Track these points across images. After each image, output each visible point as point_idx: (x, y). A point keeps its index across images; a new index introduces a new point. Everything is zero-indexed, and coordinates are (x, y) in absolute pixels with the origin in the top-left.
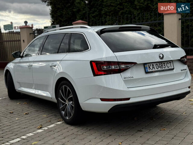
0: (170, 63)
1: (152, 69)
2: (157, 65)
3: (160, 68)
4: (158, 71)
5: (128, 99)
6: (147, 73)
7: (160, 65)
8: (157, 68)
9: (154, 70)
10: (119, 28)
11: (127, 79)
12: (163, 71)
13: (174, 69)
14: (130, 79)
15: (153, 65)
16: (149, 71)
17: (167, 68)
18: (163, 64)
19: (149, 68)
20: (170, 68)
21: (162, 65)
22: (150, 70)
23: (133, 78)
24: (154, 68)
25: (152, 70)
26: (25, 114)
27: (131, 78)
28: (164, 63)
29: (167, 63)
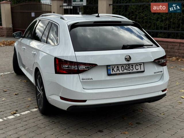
0: (140, 65)
1: (116, 71)
2: (123, 67)
3: (126, 70)
4: (123, 73)
5: (85, 101)
6: (109, 75)
7: (127, 67)
8: (123, 70)
9: (118, 72)
10: (94, 23)
11: (85, 80)
12: (130, 73)
13: (143, 71)
14: (88, 80)
15: (118, 67)
16: (112, 73)
17: (135, 70)
18: (131, 67)
19: (113, 70)
20: (139, 70)
21: (129, 67)
22: (114, 73)
23: (91, 80)
24: (119, 70)
25: (116, 73)
26: (15, 94)
27: (90, 80)
28: (133, 65)
29: (137, 65)
